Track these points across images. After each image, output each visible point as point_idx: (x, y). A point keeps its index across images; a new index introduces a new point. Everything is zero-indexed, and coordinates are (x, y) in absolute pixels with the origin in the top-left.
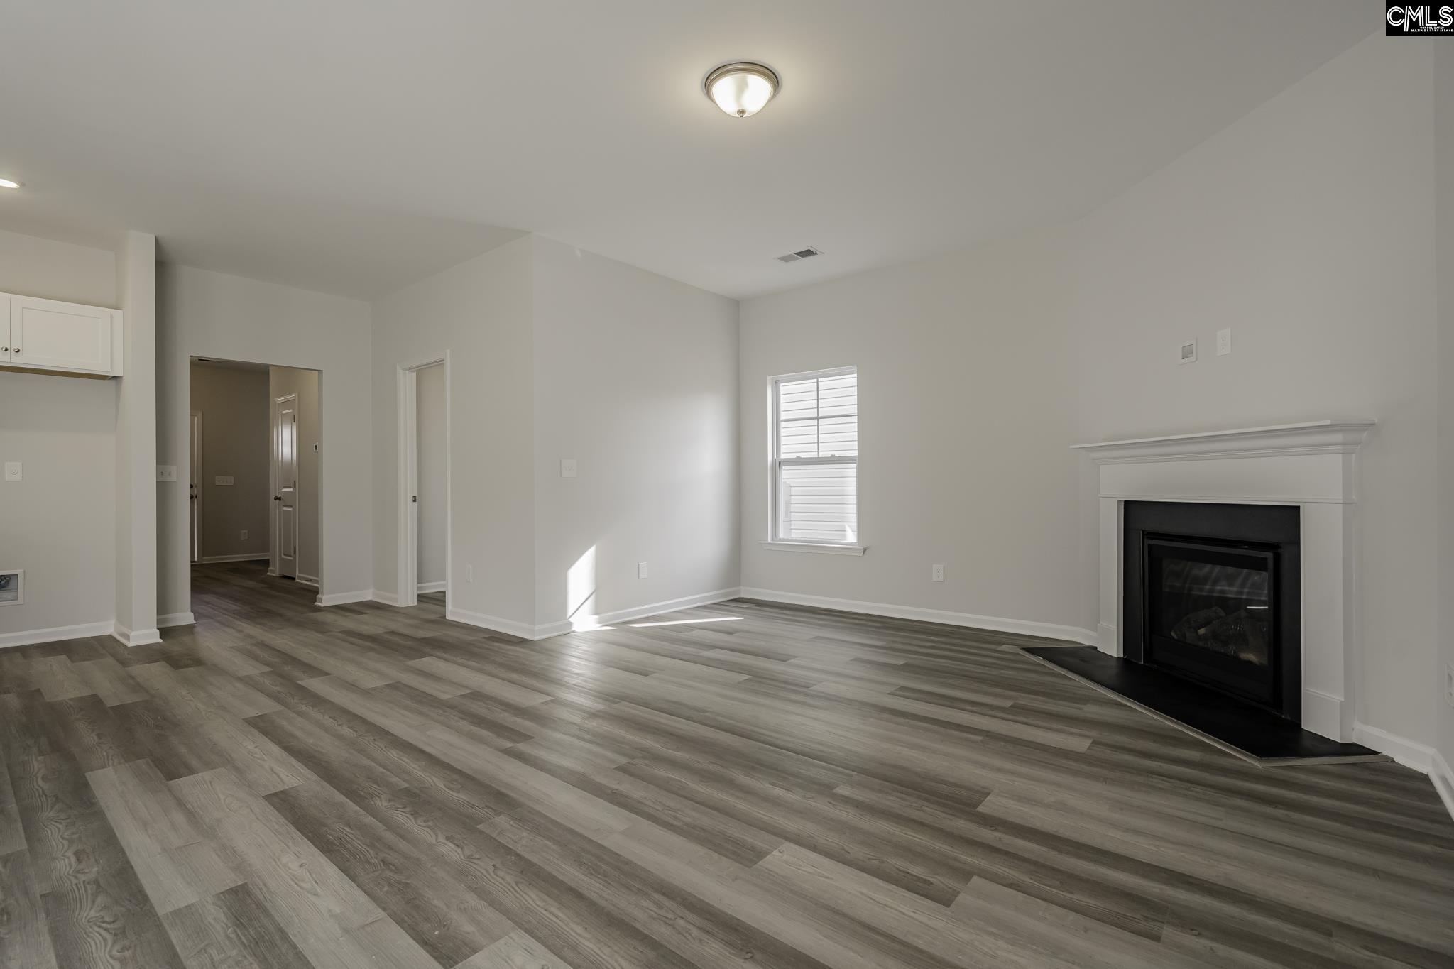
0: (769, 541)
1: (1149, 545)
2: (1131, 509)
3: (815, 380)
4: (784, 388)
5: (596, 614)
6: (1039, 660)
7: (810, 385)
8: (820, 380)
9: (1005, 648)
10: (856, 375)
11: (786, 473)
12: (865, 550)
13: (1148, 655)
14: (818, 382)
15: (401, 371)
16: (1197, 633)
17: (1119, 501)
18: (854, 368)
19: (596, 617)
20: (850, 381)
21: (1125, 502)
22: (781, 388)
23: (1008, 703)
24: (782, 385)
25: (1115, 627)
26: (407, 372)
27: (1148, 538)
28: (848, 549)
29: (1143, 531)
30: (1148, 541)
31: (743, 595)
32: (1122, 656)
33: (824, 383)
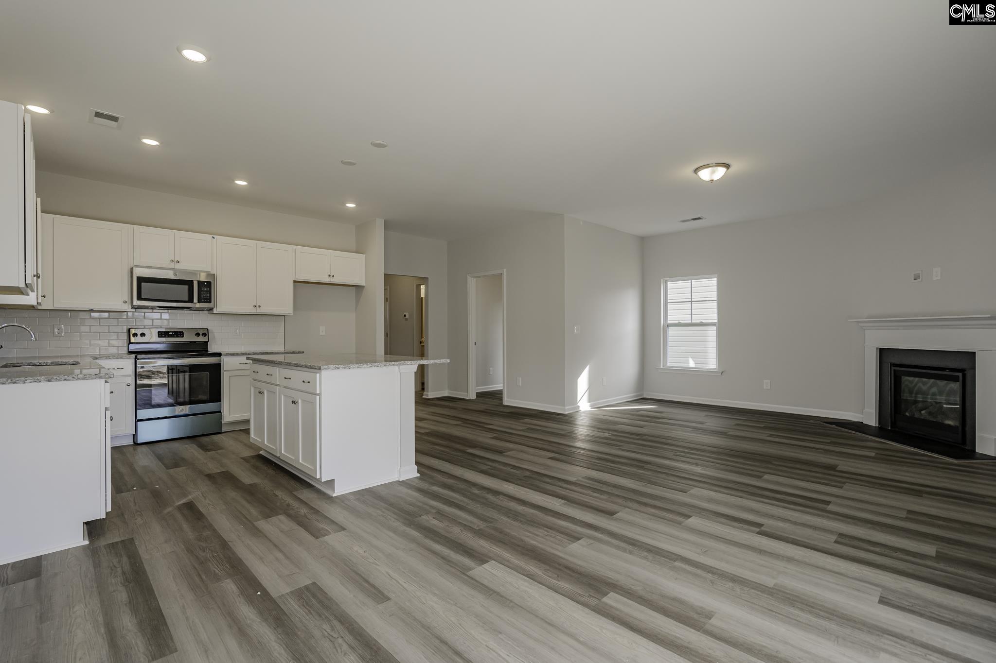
0: (662, 367)
1: (894, 370)
2: (883, 352)
3: (690, 281)
4: (670, 285)
5: (589, 402)
6: (834, 426)
7: (687, 283)
8: (693, 281)
9: (811, 421)
10: (716, 279)
11: (671, 331)
12: (722, 373)
13: (893, 424)
14: (691, 282)
15: (470, 278)
16: (921, 413)
17: (877, 348)
18: (716, 275)
19: (589, 404)
20: (713, 282)
21: (880, 349)
22: (668, 285)
23: (829, 441)
24: (669, 283)
25: (874, 411)
26: (472, 278)
27: (894, 366)
28: (710, 372)
29: (891, 363)
30: (893, 368)
31: (645, 397)
32: (878, 425)
33: (695, 283)
